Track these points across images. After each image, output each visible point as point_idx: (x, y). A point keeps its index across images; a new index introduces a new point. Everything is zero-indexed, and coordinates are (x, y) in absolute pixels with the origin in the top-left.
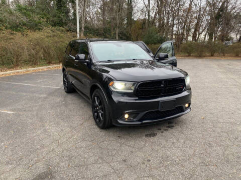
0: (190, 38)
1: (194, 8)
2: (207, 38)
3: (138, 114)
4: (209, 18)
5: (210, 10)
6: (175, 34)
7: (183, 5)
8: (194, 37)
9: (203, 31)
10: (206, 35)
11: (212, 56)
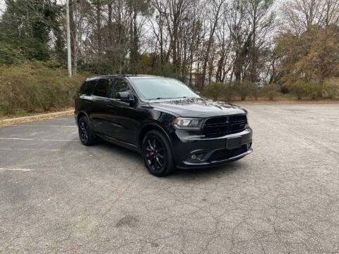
0: (214, 79)
1: (217, 42)
2: (234, 78)
3: (206, 153)
4: (235, 54)
5: (235, 44)
6: (195, 74)
7: (203, 37)
8: (218, 77)
9: (229, 69)
10: (232, 74)
11: (243, 100)
